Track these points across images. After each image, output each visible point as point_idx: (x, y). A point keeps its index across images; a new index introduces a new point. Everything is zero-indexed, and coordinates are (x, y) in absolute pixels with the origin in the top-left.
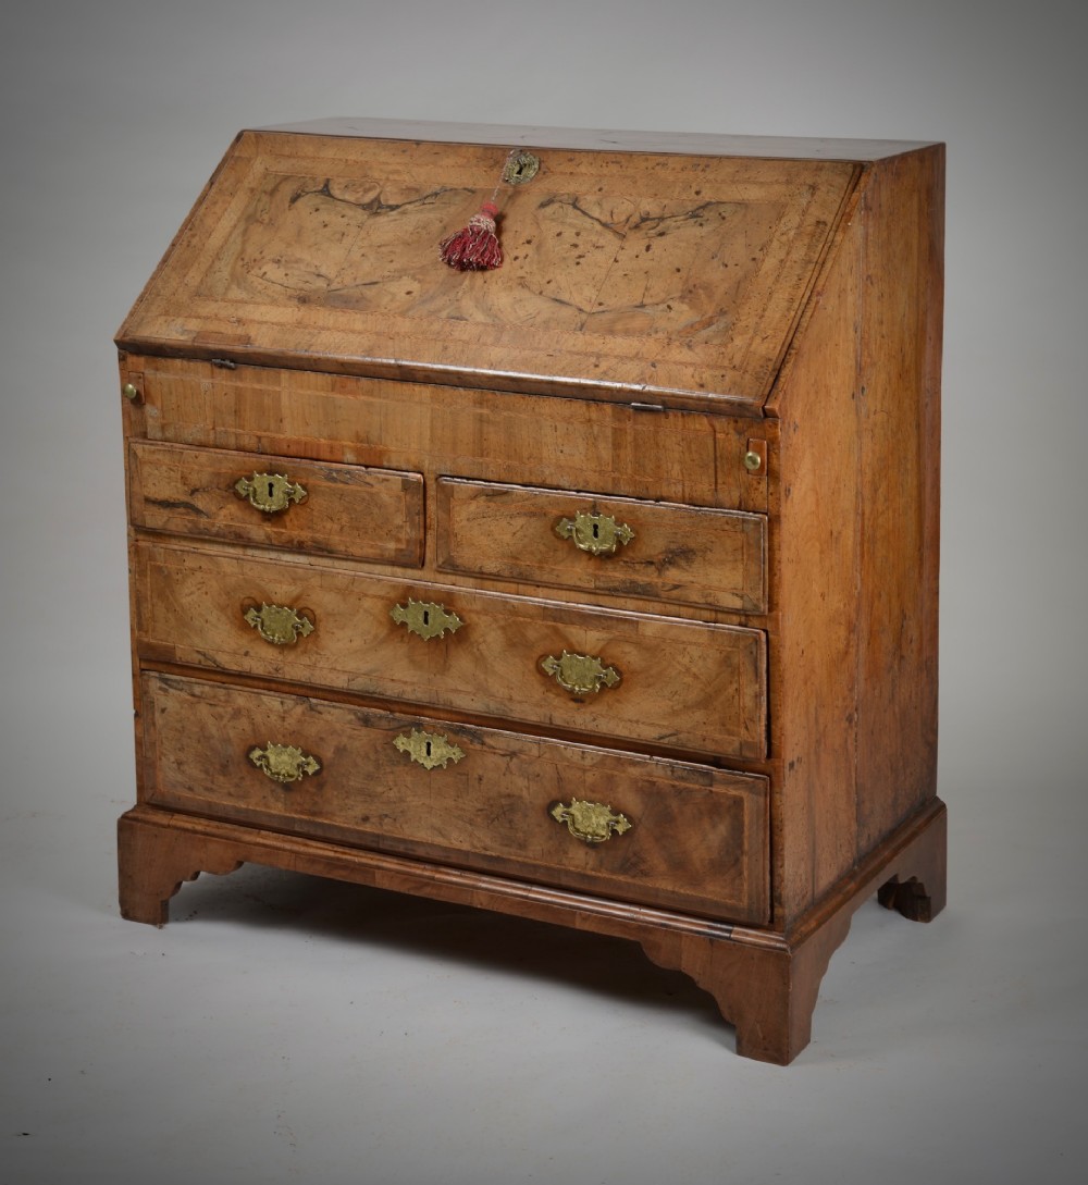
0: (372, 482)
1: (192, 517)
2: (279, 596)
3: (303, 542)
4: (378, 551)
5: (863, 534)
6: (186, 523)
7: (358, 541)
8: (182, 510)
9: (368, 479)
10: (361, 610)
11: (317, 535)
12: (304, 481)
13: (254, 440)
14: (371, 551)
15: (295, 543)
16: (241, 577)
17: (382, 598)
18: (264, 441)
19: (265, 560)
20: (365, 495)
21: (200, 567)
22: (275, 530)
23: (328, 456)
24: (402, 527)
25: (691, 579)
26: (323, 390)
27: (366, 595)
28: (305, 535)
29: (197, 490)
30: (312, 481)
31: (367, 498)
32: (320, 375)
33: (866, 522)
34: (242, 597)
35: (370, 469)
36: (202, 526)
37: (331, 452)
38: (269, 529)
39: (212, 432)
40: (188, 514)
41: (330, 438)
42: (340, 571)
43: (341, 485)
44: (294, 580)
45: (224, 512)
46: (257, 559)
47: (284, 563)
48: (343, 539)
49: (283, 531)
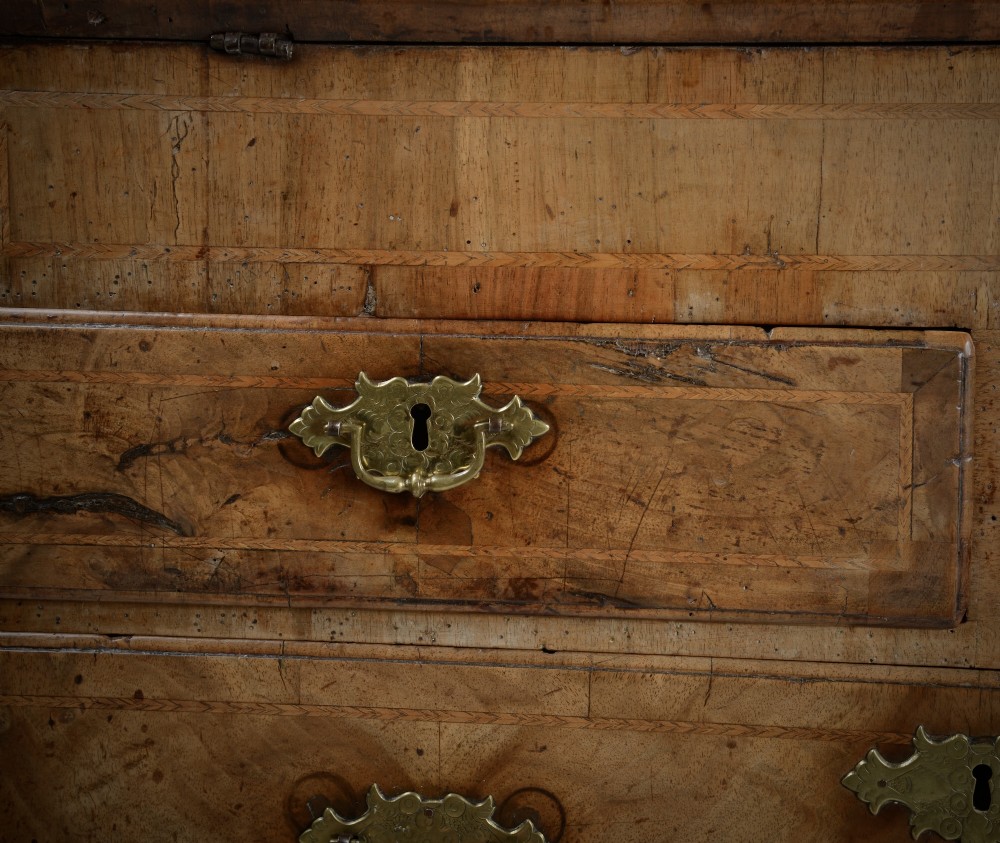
0: (789, 370)
1: (126, 537)
2: (431, 758)
3: (531, 582)
4: (808, 588)
6: (99, 558)
7: (734, 560)
8: (83, 518)
9: (777, 362)
10: (737, 781)
11: (584, 555)
12: (541, 391)
13: (351, 278)
14: (785, 587)
15: (502, 585)
16: (291, 711)
17: (817, 734)
18: (386, 278)
19: (379, 650)
20: (763, 413)
21: (139, 695)
22: (432, 550)
23: (619, 305)
24: (898, 503)
26: (613, 99)
27: (755, 730)
28: (542, 558)
29: (145, 450)
30: (569, 387)
31: (773, 422)
32: (604, 58)
34: (294, 774)
35: (777, 334)
36: (155, 562)
37: (633, 291)
38: (407, 550)
39: (195, 269)
40: (108, 528)
41: (629, 248)
42: (656, 662)
43: (675, 392)
44: (489, 707)
45: (244, 509)
46: (349, 649)
47: (449, 654)
48: (679, 558)
49: (460, 550)
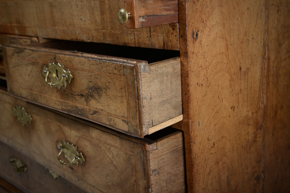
5: (268, 71)
25: (101, 108)
33: (271, 64)
